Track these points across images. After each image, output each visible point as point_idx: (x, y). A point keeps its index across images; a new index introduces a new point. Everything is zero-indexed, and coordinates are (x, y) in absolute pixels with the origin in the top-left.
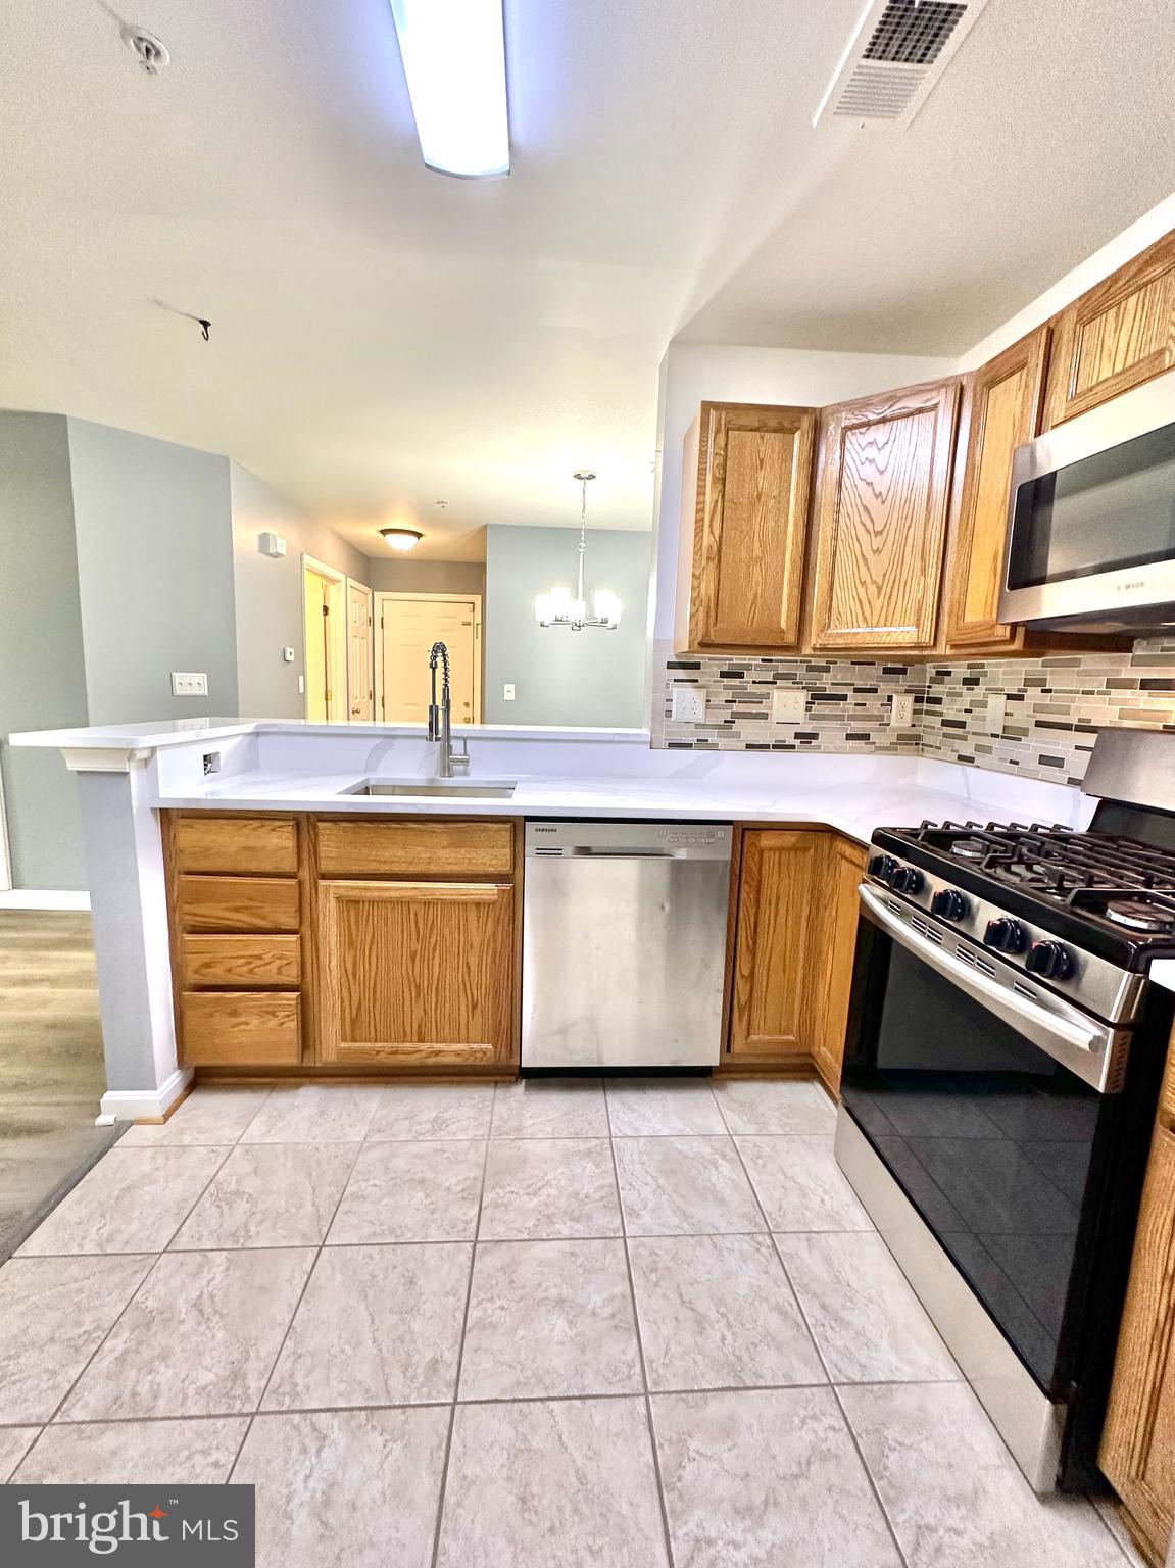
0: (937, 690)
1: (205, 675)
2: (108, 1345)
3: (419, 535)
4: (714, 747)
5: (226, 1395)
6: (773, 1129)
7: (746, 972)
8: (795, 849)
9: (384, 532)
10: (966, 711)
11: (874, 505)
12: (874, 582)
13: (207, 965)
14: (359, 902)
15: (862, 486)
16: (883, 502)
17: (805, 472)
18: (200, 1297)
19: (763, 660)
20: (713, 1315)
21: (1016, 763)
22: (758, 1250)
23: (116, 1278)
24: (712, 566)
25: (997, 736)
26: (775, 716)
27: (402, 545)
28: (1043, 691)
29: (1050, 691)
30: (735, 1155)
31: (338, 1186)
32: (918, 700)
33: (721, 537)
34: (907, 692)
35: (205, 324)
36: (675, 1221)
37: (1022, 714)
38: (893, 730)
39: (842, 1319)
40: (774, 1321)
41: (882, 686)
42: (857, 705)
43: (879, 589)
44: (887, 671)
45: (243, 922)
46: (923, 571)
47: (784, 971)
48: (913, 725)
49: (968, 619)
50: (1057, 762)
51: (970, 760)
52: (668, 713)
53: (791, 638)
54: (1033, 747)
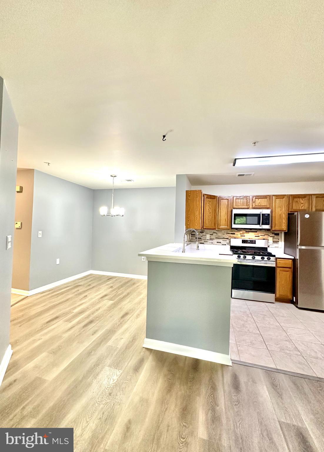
10: (201, 236)
21: (213, 243)
25: (208, 240)
37: (213, 237)
50: (220, 242)
51: (203, 243)
54: (215, 241)
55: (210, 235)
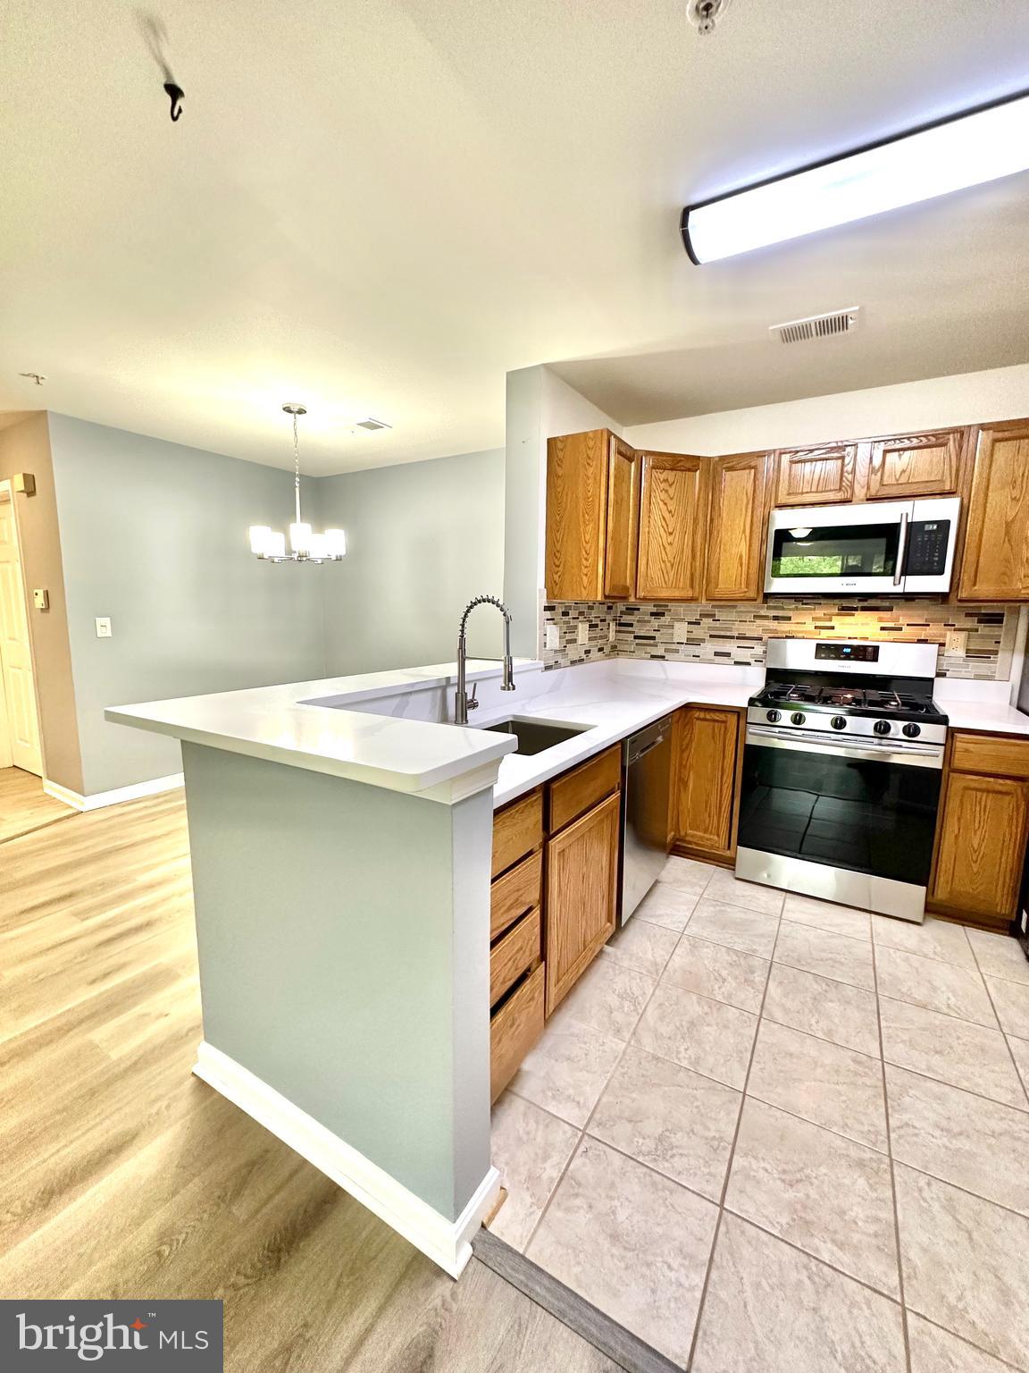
0: (628, 619)
2: (826, 1257)
4: (561, 666)
5: (877, 1173)
10: (655, 630)
11: (668, 516)
16: (672, 516)
21: (698, 656)
23: (747, 1252)
25: (682, 643)
26: (578, 640)
28: (713, 620)
29: (719, 620)
32: (617, 624)
34: (613, 620)
35: (174, 92)
38: (610, 643)
41: (607, 617)
42: (601, 630)
43: (672, 566)
49: (721, 586)
50: (728, 655)
52: (546, 645)
54: (709, 648)
55: (689, 623)
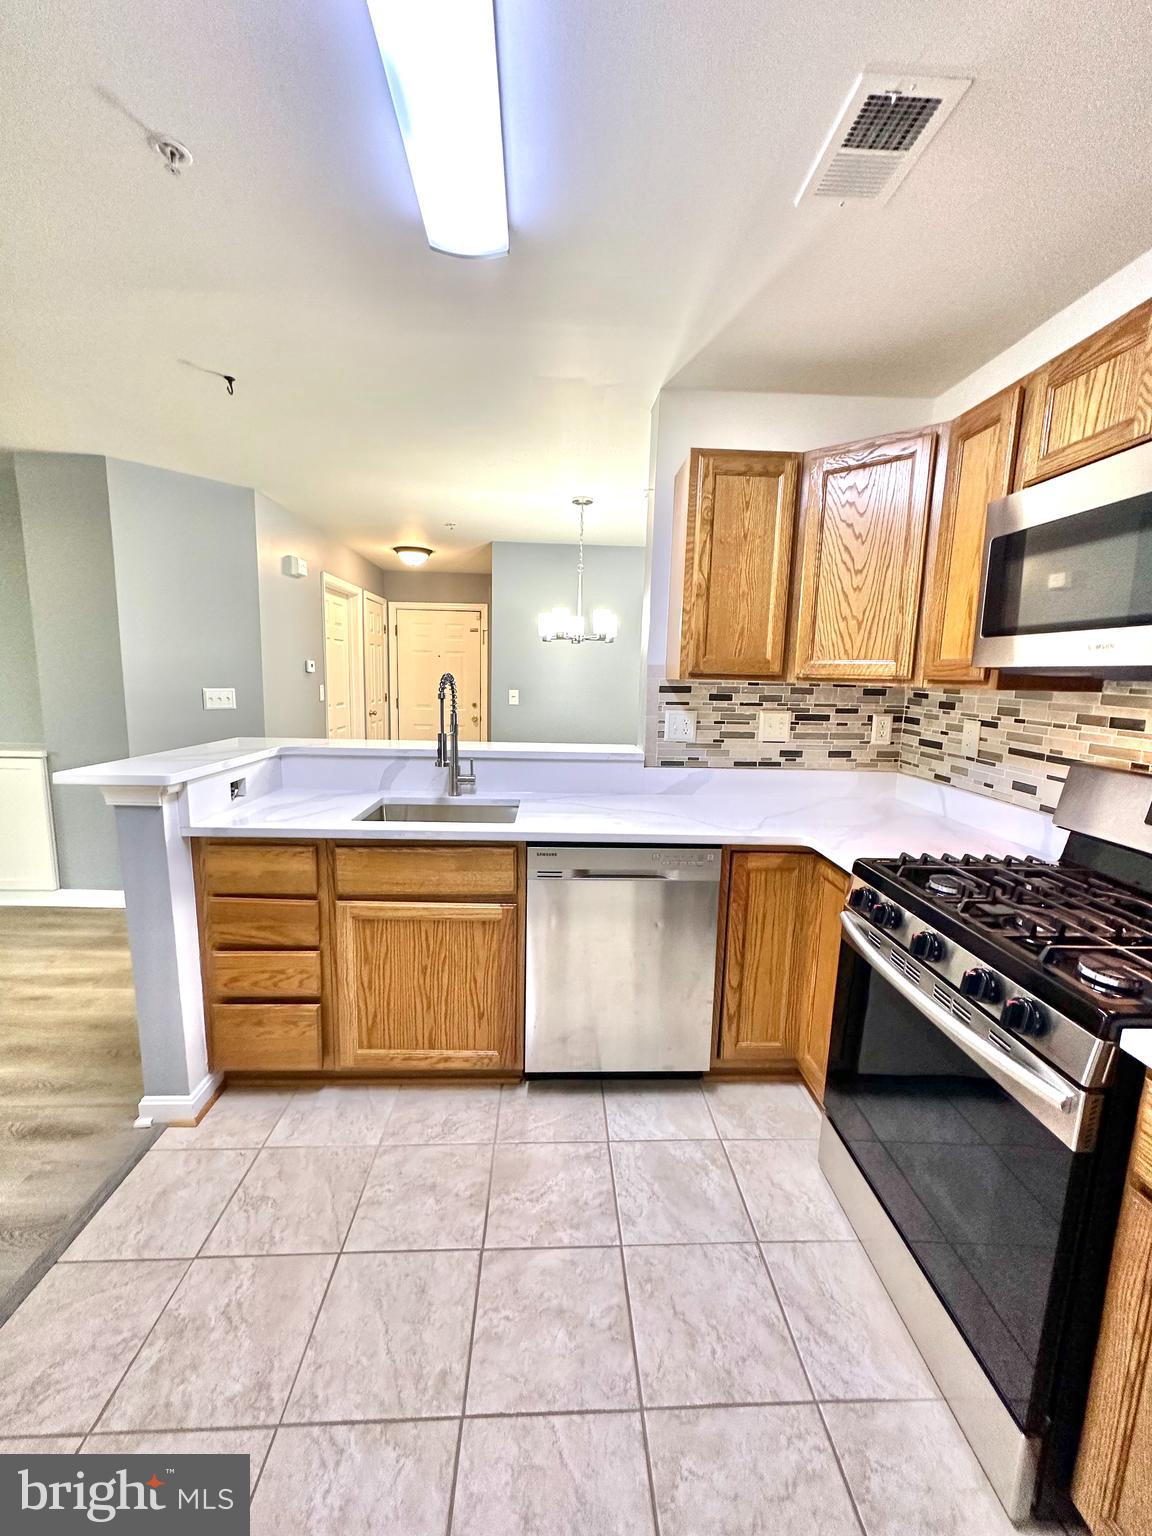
0: (915, 711)
1: (233, 690)
2: (144, 1353)
3: (429, 552)
4: (704, 765)
5: (251, 1406)
6: (761, 1133)
7: (735, 983)
8: (780, 869)
9: (397, 549)
10: (942, 733)
11: (853, 544)
12: (854, 617)
13: (235, 980)
14: (373, 921)
15: (842, 526)
16: (863, 543)
17: (789, 514)
18: (228, 1305)
19: (749, 684)
20: (704, 1328)
21: (991, 786)
22: (747, 1260)
23: (151, 1285)
24: (701, 602)
25: (972, 759)
26: (761, 735)
27: (413, 561)
28: (1016, 721)
29: (1023, 721)
30: (724, 1161)
31: (355, 1192)
32: (897, 719)
33: (709, 574)
34: (886, 712)
35: (230, 380)
36: (668, 1228)
37: (996, 741)
38: (875, 746)
39: (826, 1333)
40: (762, 1335)
41: (863, 707)
42: (838, 724)
43: (860, 625)
44: (867, 692)
45: (267, 939)
46: (901, 609)
47: (771, 983)
48: (892, 743)
49: (944, 656)
50: (1031, 790)
51: (947, 780)
52: (661, 734)
53: (776, 668)
54: (1007, 772)
